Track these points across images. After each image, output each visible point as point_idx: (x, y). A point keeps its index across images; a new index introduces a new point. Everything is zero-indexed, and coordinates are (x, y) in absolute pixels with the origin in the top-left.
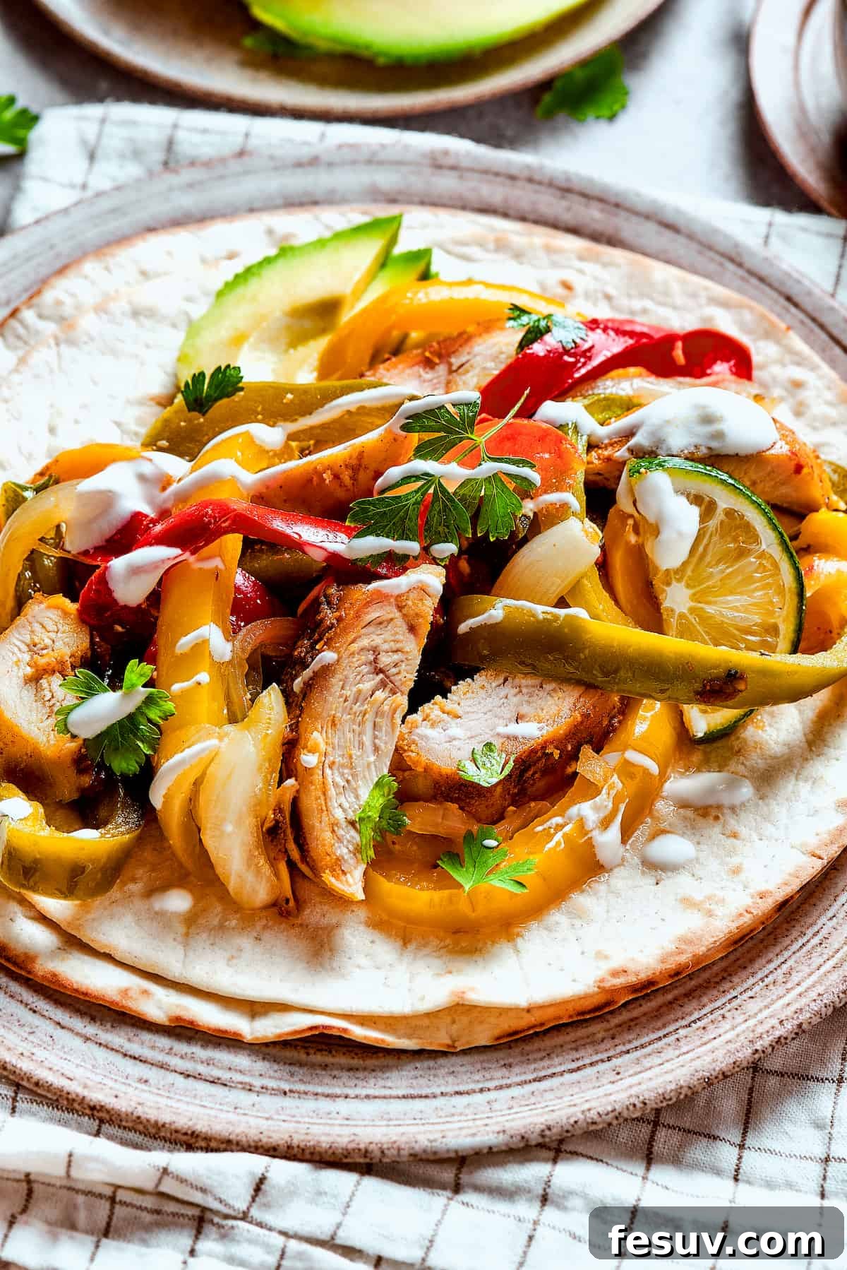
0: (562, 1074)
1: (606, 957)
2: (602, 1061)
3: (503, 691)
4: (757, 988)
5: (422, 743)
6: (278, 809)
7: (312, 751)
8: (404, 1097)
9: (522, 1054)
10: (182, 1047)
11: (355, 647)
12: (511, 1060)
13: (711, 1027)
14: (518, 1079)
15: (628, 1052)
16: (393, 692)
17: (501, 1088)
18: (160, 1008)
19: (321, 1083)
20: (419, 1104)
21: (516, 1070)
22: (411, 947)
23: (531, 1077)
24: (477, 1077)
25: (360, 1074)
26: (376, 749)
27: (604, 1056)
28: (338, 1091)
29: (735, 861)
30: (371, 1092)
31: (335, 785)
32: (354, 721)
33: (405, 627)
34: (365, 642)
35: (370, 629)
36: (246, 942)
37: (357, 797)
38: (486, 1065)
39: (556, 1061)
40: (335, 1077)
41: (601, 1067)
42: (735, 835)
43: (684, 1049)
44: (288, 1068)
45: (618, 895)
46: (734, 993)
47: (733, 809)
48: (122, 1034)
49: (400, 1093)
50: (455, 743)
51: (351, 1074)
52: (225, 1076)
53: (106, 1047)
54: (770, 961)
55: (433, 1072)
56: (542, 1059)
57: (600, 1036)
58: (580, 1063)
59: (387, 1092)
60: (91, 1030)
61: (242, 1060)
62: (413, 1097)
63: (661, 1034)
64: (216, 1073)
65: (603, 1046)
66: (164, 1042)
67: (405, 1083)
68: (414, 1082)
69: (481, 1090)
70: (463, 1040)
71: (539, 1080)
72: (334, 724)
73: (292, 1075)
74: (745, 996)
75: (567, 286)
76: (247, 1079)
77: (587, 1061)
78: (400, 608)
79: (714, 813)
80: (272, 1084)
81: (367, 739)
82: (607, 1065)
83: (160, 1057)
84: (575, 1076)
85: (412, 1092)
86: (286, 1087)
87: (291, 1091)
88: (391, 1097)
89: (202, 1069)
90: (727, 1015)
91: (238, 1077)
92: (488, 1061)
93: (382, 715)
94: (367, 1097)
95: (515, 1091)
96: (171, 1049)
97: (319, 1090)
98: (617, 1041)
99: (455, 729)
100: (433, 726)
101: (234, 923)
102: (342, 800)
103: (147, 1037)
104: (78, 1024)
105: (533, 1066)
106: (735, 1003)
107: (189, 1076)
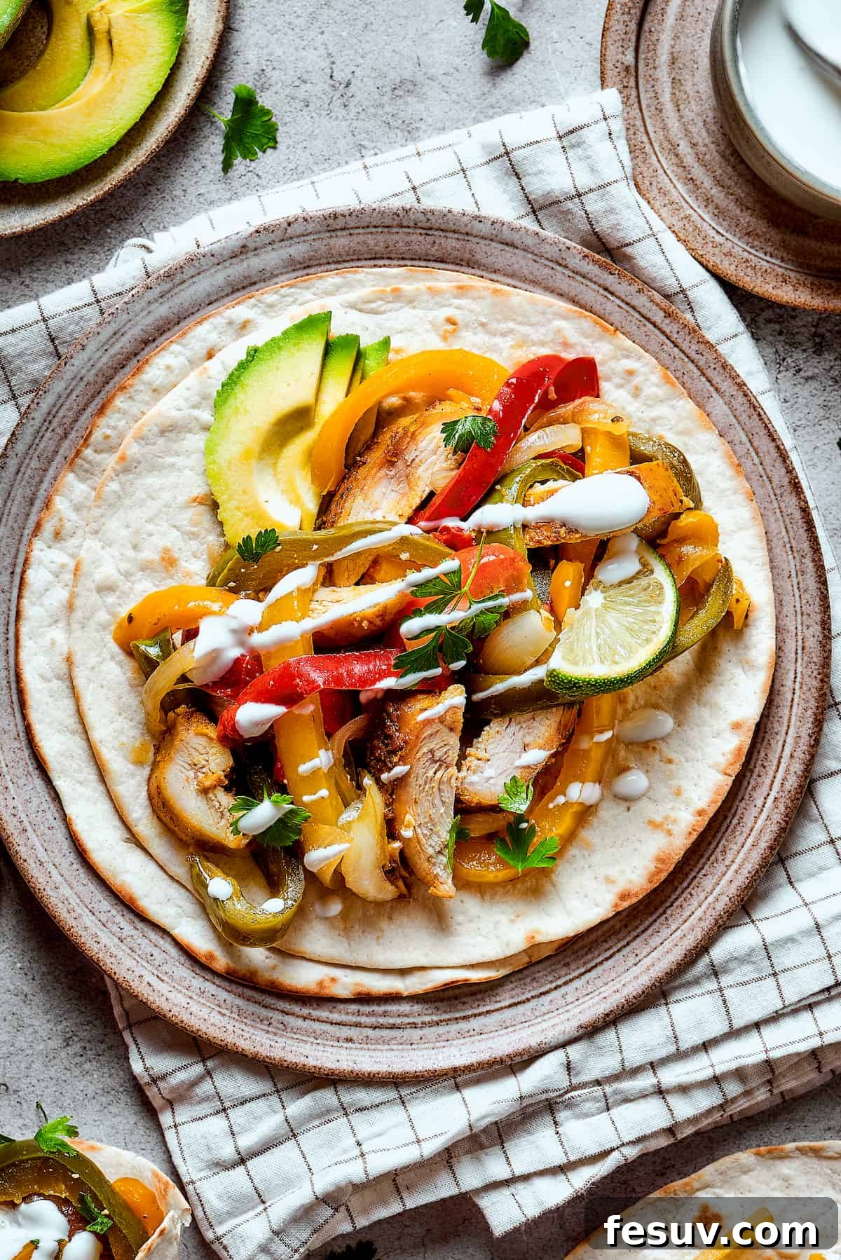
0: (601, 963)
1: (613, 882)
2: (624, 946)
3: (511, 730)
4: (706, 867)
5: (471, 788)
6: (392, 860)
7: (408, 826)
8: (510, 1006)
9: (573, 953)
10: (366, 1009)
11: (420, 754)
12: (568, 960)
13: (685, 905)
14: (576, 974)
15: (638, 936)
16: (447, 767)
17: (566, 983)
18: (345, 989)
19: (458, 1011)
20: (520, 1008)
21: (573, 966)
22: (487, 898)
23: (582, 970)
24: (550, 978)
25: (479, 997)
26: (444, 803)
27: (624, 942)
28: (470, 1013)
29: (674, 782)
30: (488, 1008)
31: (425, 835)
32: (427, 795)
33: (447, 730)
34: (425, 750)
35: (426, 741)
36: (384, 924)
37: (439, 837)
38: (553, 967)
39: (596, 953)
40: (464, 1003)
41: (624, 952)
42: (670, 761)
43: (673, 927)
44: (433, 1005)
45: (606, 824)
46: (693, 874)
47: (663, 739)
48: (325, 1008)
49: (507, 1003)
50: (491, 781)
51: (473, 998)
52: (398, 1021)
53: (318, 1020)
54: (710, 843)
55: (522, 982)
56: (586, 954)
57: (618, 927)
58: (611, 951)
59: (498, 1005)
60: (305, 1011)
61: (405, 1007)
62: (515, 1004)
63: (655, 917)
64: (391, 1021)
65: (620, 936)
66: (354, 1007)
67: (507, 995)
68: (513, 992)
69: (556, 988)
70: (536, 956)
71: (589, 971)
72: (416, 802)
73: (438, 1010)
74: (700, 875)
75: (451, 321)
76: (411, 1020)
77: (615, 949)
78: (442, 722)
79: (652, 745)
80: (427, 1019)
81: (437, 802)
82: (628, 949)
83: (354, 1019)
84: (610, 962)
85: (515, 1000)
86: (435, 1018)
87: (441, 1021)
88: (502, 1008)
89: (381, 1020)
90: (693, 892)
91: (406, 1020)
92: (554, 964)
93: (443, 783)
94: (488, 1012)
95: (577, 983)
96: (359, 1011)
97: (457, 1015)
98: (629, 929)
99: (489, 772)
100: (474, 773)
101: (372, 912)
102: (430, 842)
103: (341, 1006)
104: (296, 1009)
105: (582, 961)
106: (695, 882)
107: (375, 1028)
